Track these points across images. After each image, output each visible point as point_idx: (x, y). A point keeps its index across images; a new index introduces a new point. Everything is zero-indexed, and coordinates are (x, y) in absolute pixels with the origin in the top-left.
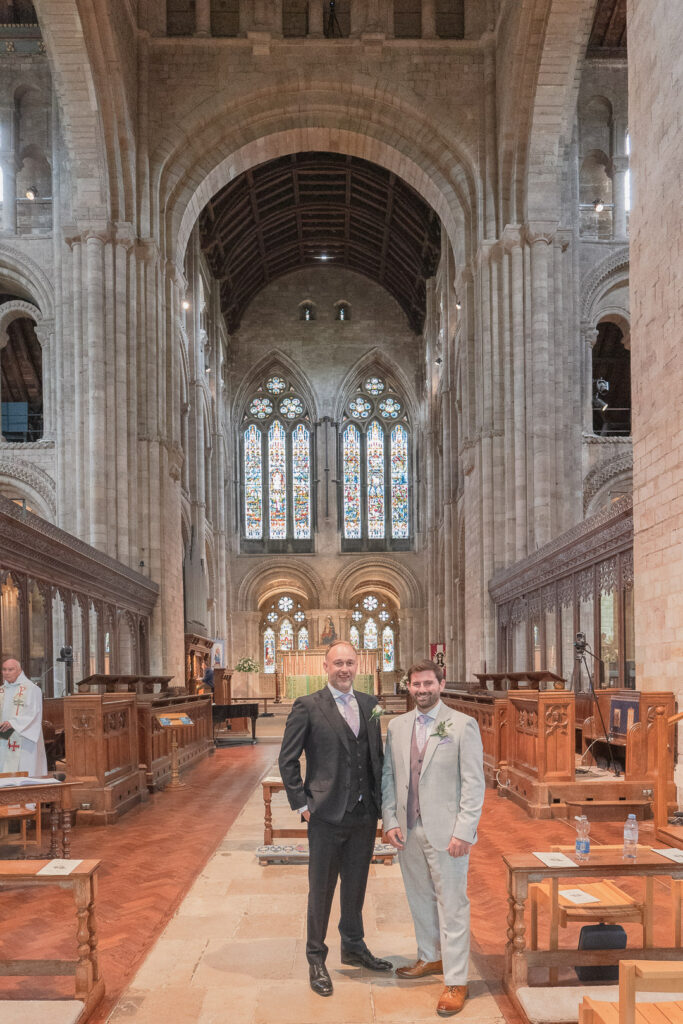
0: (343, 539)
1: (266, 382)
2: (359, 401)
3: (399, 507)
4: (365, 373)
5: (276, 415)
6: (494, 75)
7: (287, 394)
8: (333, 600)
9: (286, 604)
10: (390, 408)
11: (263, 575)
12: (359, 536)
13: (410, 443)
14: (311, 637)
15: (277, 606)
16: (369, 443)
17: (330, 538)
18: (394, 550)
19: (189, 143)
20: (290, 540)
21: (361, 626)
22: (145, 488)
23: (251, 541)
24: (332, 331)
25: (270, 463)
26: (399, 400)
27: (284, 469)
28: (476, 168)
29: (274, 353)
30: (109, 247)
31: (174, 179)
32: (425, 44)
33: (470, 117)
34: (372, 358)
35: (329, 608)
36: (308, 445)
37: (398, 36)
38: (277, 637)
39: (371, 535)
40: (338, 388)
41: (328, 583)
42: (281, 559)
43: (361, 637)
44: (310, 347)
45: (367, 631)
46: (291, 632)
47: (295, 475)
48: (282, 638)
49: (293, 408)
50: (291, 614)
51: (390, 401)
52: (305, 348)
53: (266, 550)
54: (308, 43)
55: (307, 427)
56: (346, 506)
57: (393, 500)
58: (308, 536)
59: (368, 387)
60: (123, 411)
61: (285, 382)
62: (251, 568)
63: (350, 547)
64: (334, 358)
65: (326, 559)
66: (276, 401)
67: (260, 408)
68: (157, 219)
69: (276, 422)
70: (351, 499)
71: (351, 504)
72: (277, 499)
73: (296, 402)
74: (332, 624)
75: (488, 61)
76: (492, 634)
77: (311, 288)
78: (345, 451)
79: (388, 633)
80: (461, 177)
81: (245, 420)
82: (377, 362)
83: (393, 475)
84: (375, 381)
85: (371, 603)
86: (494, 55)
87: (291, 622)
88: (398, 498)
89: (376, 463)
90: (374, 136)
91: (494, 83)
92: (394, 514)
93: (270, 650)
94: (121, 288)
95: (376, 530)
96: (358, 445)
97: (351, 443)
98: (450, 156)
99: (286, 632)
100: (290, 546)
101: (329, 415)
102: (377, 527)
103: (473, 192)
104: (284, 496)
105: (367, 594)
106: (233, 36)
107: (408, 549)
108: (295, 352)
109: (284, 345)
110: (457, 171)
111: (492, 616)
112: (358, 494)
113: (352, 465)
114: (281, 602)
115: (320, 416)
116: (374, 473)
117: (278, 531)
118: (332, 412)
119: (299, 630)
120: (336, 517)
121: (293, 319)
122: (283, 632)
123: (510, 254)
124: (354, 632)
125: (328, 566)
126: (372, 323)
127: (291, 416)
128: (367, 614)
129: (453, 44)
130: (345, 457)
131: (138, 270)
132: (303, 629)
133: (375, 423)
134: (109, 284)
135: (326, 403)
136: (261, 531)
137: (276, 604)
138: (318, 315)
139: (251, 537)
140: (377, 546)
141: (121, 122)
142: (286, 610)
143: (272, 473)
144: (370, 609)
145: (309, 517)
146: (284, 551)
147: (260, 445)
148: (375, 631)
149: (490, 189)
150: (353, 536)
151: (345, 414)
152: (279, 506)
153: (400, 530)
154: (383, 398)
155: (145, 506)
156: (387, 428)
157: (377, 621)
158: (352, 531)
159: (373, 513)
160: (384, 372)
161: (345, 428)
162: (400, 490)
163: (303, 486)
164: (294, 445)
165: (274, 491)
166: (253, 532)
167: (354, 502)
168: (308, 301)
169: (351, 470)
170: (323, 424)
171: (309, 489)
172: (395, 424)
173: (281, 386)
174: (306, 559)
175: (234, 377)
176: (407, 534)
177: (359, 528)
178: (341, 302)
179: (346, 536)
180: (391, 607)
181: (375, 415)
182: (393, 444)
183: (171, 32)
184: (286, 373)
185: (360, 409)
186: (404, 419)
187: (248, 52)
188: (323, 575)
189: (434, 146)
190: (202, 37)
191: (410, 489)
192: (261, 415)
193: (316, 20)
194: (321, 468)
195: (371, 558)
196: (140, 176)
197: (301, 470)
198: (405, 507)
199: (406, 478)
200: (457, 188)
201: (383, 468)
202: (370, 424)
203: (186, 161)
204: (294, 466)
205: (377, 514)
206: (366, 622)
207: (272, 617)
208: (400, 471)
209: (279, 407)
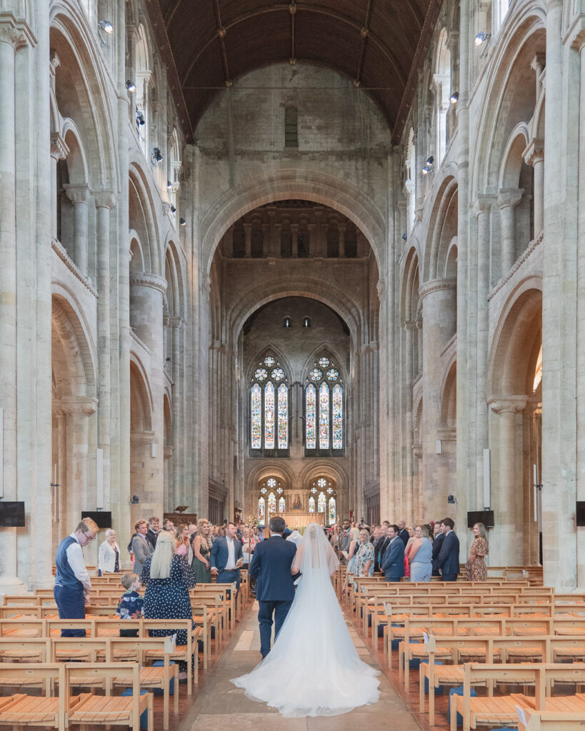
0: (306, 449)
1: (264, 360)
2: (316, 370)
3: (337, 431)
4: (319, 356)
5: (269, 378)
6: (368, 273)
7: (275, 367)
8: (300, 484)
9: (272, 483)
10: (332, 375)
11: (261, 469)
12: (314, 447)
13: (343, 394)
14: (287, 504)
15: (266, 484)
16: (321, 394)
17: (298, 449)
18: (334, 456)
19: (241, 300)
20: (276, 449)
21: (316, 497)
22: (223, 448)
23: (254, 449)
24: (301, 333)
25: (266, 405)
26: (338, 370)
27: (273, 409)
28: (361, 311)
29: (269, 346)
30: (211, 350)
31: (235, 315)
32: (340, 260)
33: (358, 289)
34: (322, 349)
35: (298, 489)
36: (287, 396)
37: (329, 256)
38: (266, 502)
39: (321, 447)
40: (304, 366)
41: (297, 475)
42: (271, 461)
43: (316, 503)
44: (289, 343)
45: (319, 500)
46: (274, 500)
47: (279, 413)
48: (269, 503)
49: (279, 375)
50: (275, 489)
51: (332, 371)
52: (286, 343)
53: (263, 455)
54: (291, 260)
55: (286, 386)
56: (307, 430)
57: (334, 427)
58: (286, 448)
59: (321, 363)
60: (215, 418)
61: (274, 360)
62: (255, 466)
63: (310, 454)
64: (302, 349)
65: (295, 461)
66: (269, 370)
67: (260, 375)
68: (228, 333)
69: (270, 383)
70: (310, 426)
71: (310, 429)
72: (269, 426)
73: (281, 371)
74: (299, 498)
75: (366, 267)
76: (364, 511)
77: (290, 309)
78: (307, 399)
79: (332, 501)
80: (355, 313)
81: (252, 381)
82: (325, 350)
83: (334, 413)
84: (324, 359)
85: (322, 483)
86: (368, 265)
87: (275, 494)
88: (336, 426)
89: (325, 405)
90: (319, 295)
91: (368, 276)
92: (334, 435)
93: (262, 511)
94: (215, 367)
95: (324, 444)
96: (315, 396)
97: (310, 394)
98: (351, 304)
99: (272, 500)
100: (276, 453)
101: (299, 381)
102: (324, 442)
103: (360, 320)
104: (273, 424)
105: (320, 477)
106: (260, 257)
107: (341, 456)
108: (280, 344)
109: (275, 341)
110: (353, 310)
111: (365, 503)
112: (314, 423)
113: (311, 407)
114: (269, 481)
115: (293, 381)
116: (323, 411)
117: (270, 445)
118: (299, 379)
119: (279, 498)
120: (302, 437)
121: (279, 326)
122: (269, 500)
123: (373, 351)
124: (312, 500)
125: (297, 465)
126: (322, 328)
127: (278, 379)
128: (320, 489)
129: (352, 259)
130: (307, 403)
131: (221, 357)
132: (282, 498)
133: (324, 383)
134: (211, 366)
135: (297, 374)
136: (260, 444)
137: (266, 482)
138: (293, 324)
139: (255, 448)
140: (324, 454)
141: (217, 300)
142: (272, 486)
143: (267, 412)
144: (322, 486)
145: (287, 436)
146: (272, 456)
147: (260, 395)
148: (324, 500)
149: (366, 322)
150: (311, 447)
151: (307, 378)
152: (270, 430)
153: (338, 444)
154: (329, 368)
155: (223, 455)
156: (331, 386)
157: (326, 494)
158: (311, 444)
159: (322, 435)
160: (330, 355)
161: (307, 386)
162: (338, 421)
163: (284, 419)
164: (279, 395)
165: (268, 422)
166: (256, 444)
167: (312, 428)
168: (288, 317)
169: (310, 410)
170: (295, 386)
171: (287, 421)
172: (335, 384)
173: (272, 362)
174: (285, 460)
175: (247, 358)
176: (341, 447)
177: (314, 443)
178: (306, 316)
179: (307, 447)
180: (334, 485)
181: (324, 378)
182: (334, 395)
183: (235, 256)
184: (275, 356)
185: (316, 375)
186: (340, 381)
187: (267, 263)
188: (294, 470)
189: (344, 300)
190: (248, 257)
191: (343, 421)
192: (261, 379)
193: (295, 249)
194: (294, 410)
195: (321, 461)
196: (222, 317)
197: (283, 410)
198: (340, 431)
199: (341, 414)
200: (354, 317)
201: (328, 409)
202: (321, 384)
203: (240, 307)
204: (279, 407)
205: (325, 435)
206: (319, 494)
207: (264, 491)
208: (338, 410)
209: (271, 374)
